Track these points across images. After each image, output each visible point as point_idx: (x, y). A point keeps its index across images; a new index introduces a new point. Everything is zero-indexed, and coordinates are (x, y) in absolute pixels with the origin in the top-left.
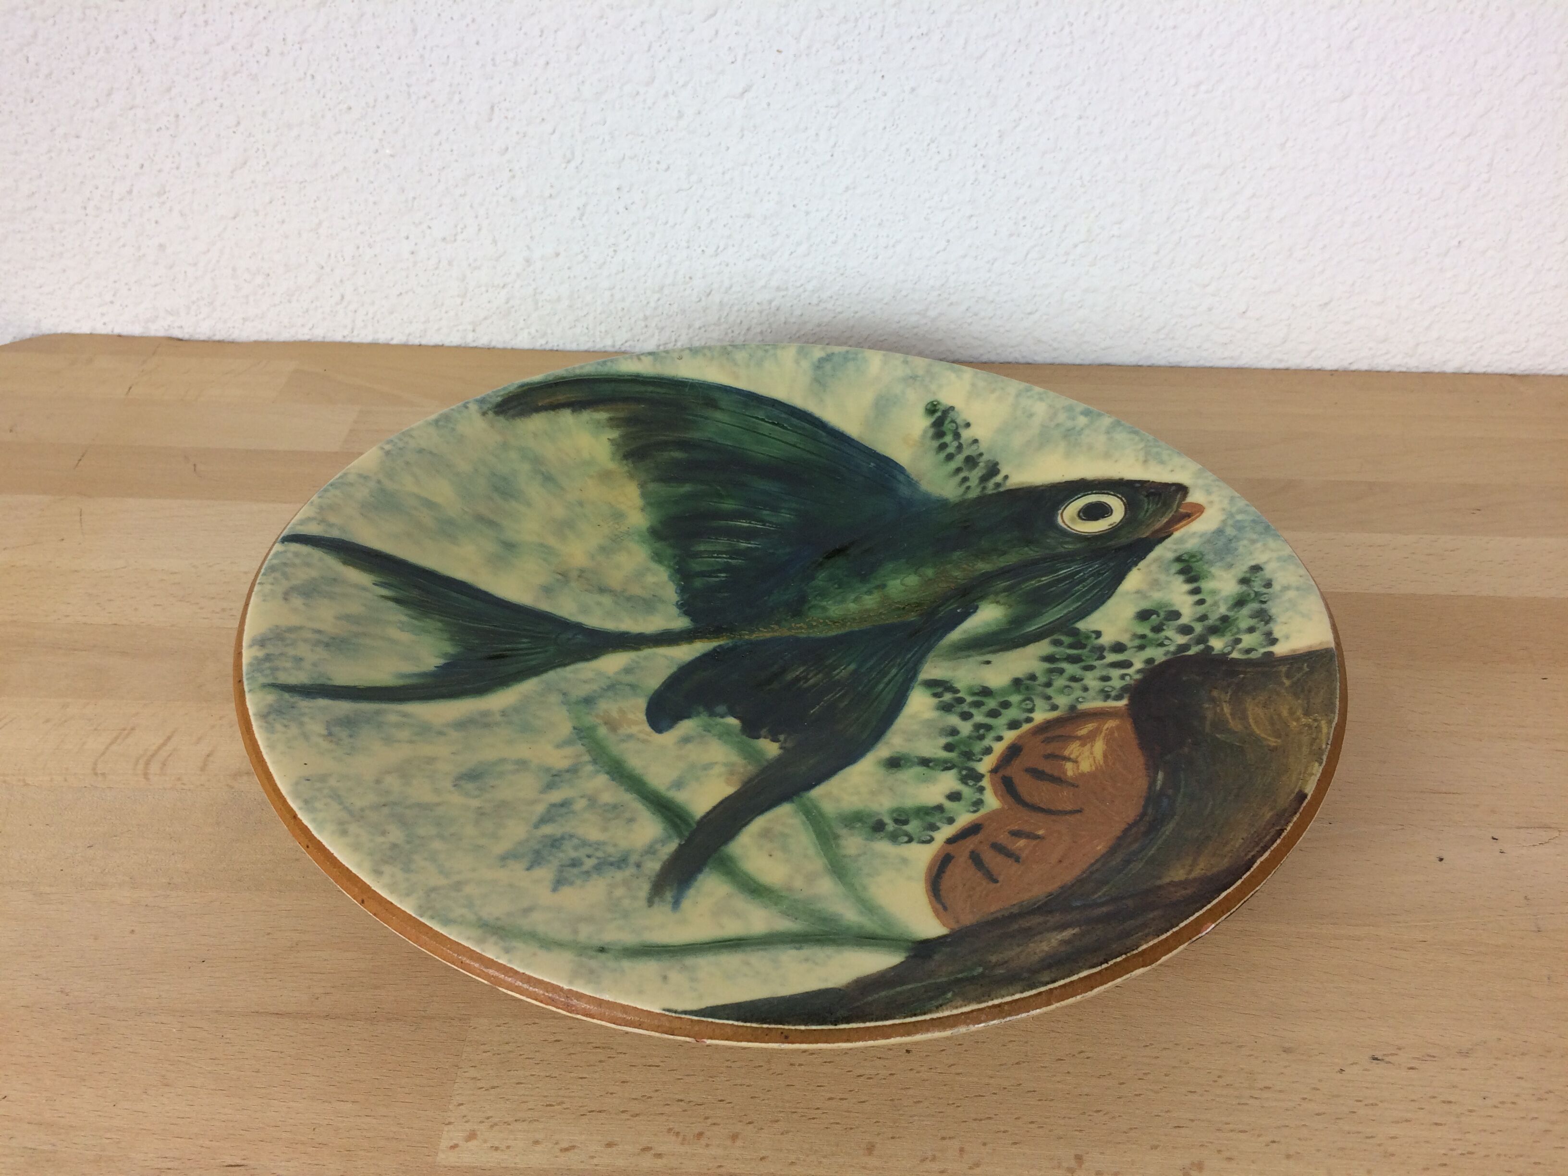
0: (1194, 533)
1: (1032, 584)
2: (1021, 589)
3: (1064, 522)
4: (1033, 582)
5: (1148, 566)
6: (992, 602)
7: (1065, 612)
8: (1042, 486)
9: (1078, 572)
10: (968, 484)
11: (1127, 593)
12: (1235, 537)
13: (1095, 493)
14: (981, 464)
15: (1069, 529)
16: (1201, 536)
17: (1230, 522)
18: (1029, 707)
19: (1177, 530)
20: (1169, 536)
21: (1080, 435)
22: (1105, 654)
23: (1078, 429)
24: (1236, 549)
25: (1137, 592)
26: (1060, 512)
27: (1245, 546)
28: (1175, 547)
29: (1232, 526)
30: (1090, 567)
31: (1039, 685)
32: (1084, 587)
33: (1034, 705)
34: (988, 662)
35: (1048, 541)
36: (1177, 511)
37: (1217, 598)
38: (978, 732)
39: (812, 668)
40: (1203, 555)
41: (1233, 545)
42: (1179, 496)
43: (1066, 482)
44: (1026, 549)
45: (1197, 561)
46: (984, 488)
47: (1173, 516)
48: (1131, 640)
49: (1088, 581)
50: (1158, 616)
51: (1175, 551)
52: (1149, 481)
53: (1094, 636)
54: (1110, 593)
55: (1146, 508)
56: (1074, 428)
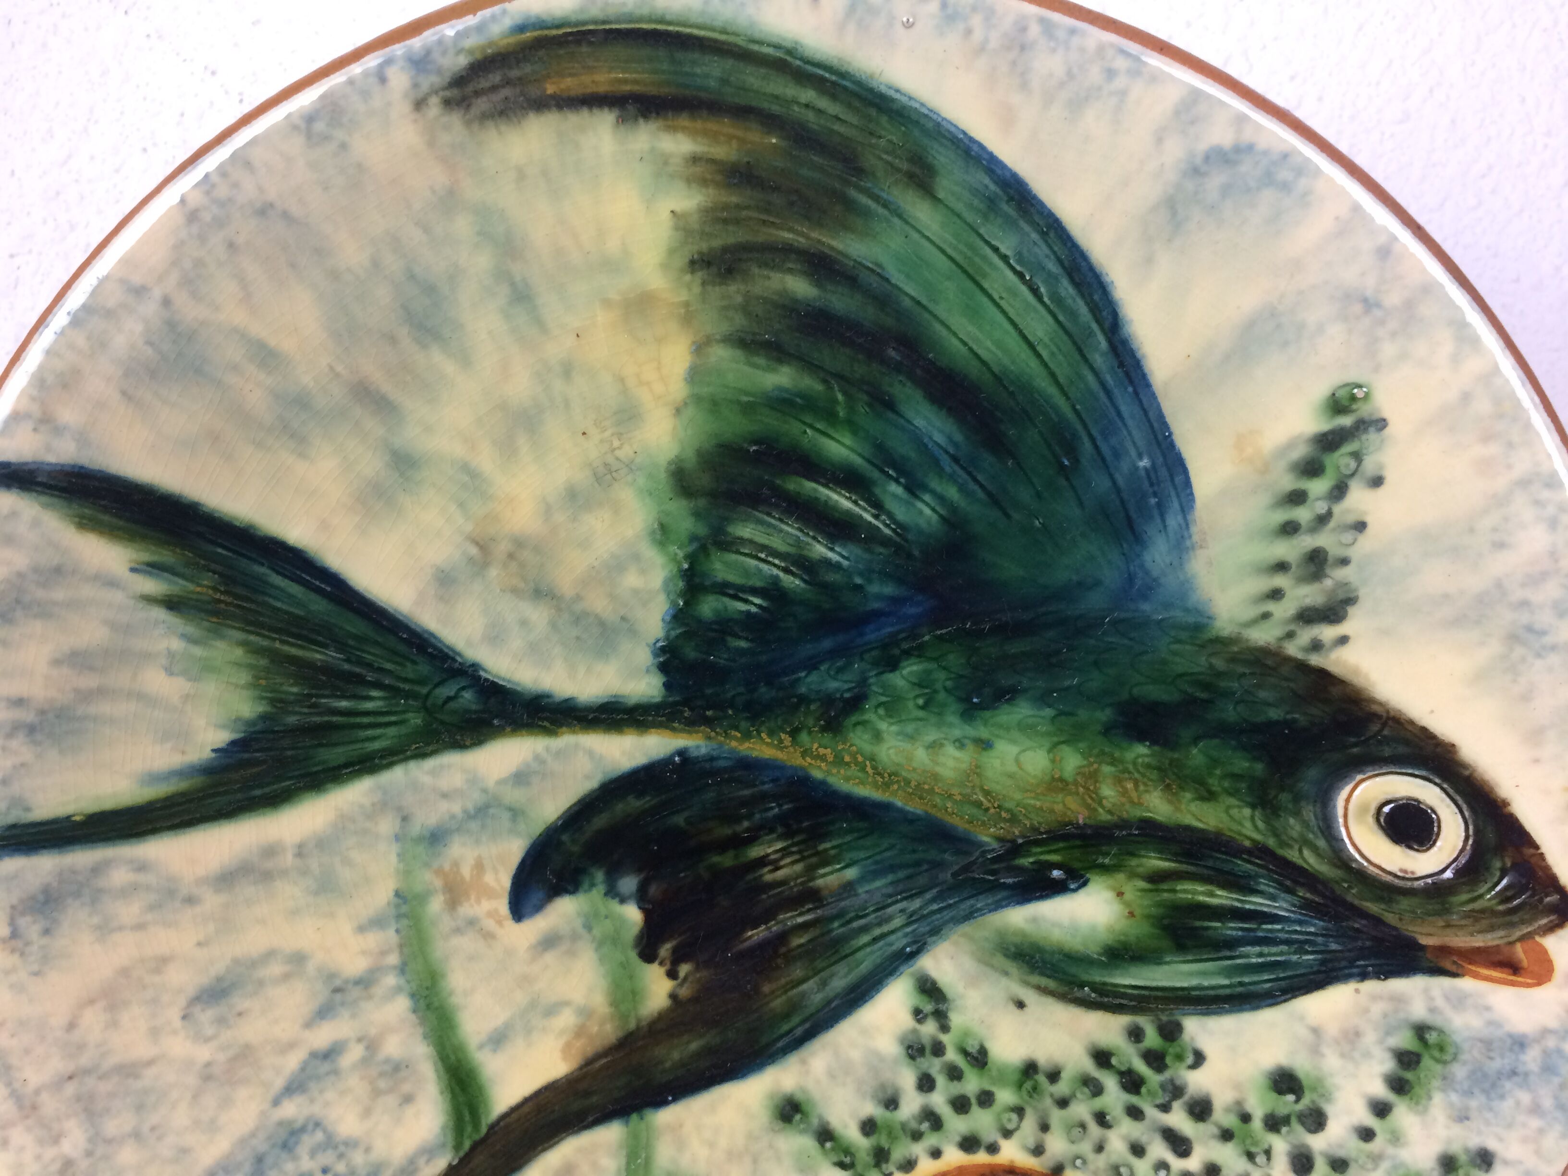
0: (1488, 1008)
1: (1195, 893)
2: (1174, 891)
3: (1348, 800)
4: (1200, 888)
5: (1374, 998)
6: (1113, 889)
7: (1194, 982)
8: (1381, 704)
9: (1274, 919)
10: (1271, 606)
11: (1302, 1018)
12: (1526, 1074)
13: (1442, 789)
14: (1328, 583)
15: (1341, 820)
16: (1490, 1023)
17: (1551, 1043)
18: (1010, 1126)
19: (1476, 976)
20: (1454, 975)
21: (1539, 655)
22: (1177, 1105)
23: (1548, 640)
24: (1502, 1097)
25: (1316, 1031)
26: (1359, 777)
27: (1518, 1103)
28: (1440, 1002)
29: (1546, 1053)
30: (1300, 923)
31: (1052, 1095)
32: (1261, 955)
33: (1018, 1128)
34: (1021, 1005)
35: (1292, 821)
36: (1511, 943)
37: (1390, 1150)
38: (921, 1123)
39: (794, 849)
40: (1455, 1058)
41: (1508, 1085)
42: (1544, 921)
43: (1424, 730)
44: (1247, 812)
45: (1438, 1061)
46: (1290, 635)
47: (1498, 946)
48: (1228, 1110)
49: (1274, 950)
50: (1297, 1101)
51: (1432, 1010)
52: (1537, 847)
53: (1190, 1060)
54: (1283, 998)
55: (1481, 891)
56: (1543, 633)
